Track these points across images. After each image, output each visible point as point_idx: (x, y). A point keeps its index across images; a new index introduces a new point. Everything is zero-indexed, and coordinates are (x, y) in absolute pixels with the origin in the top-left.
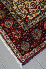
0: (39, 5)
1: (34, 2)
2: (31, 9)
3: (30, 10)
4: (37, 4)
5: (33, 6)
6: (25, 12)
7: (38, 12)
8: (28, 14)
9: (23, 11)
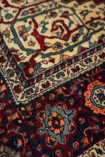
0: (77, 32)
1: (62, 22)
2: (52, 38)
3: (46, 40)
4: (71, 29)
5: (59, 30)
6: (32, 43)
7: (71, 49)
8: (38, 52)
9: (25, 40)
